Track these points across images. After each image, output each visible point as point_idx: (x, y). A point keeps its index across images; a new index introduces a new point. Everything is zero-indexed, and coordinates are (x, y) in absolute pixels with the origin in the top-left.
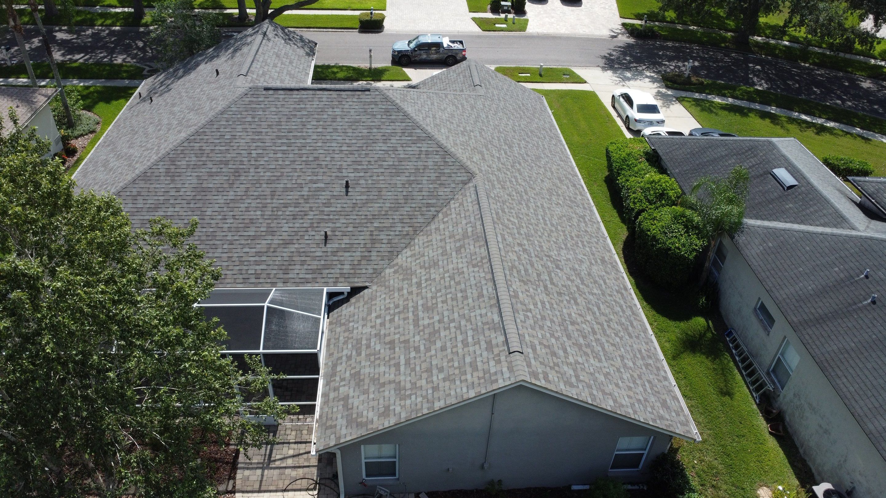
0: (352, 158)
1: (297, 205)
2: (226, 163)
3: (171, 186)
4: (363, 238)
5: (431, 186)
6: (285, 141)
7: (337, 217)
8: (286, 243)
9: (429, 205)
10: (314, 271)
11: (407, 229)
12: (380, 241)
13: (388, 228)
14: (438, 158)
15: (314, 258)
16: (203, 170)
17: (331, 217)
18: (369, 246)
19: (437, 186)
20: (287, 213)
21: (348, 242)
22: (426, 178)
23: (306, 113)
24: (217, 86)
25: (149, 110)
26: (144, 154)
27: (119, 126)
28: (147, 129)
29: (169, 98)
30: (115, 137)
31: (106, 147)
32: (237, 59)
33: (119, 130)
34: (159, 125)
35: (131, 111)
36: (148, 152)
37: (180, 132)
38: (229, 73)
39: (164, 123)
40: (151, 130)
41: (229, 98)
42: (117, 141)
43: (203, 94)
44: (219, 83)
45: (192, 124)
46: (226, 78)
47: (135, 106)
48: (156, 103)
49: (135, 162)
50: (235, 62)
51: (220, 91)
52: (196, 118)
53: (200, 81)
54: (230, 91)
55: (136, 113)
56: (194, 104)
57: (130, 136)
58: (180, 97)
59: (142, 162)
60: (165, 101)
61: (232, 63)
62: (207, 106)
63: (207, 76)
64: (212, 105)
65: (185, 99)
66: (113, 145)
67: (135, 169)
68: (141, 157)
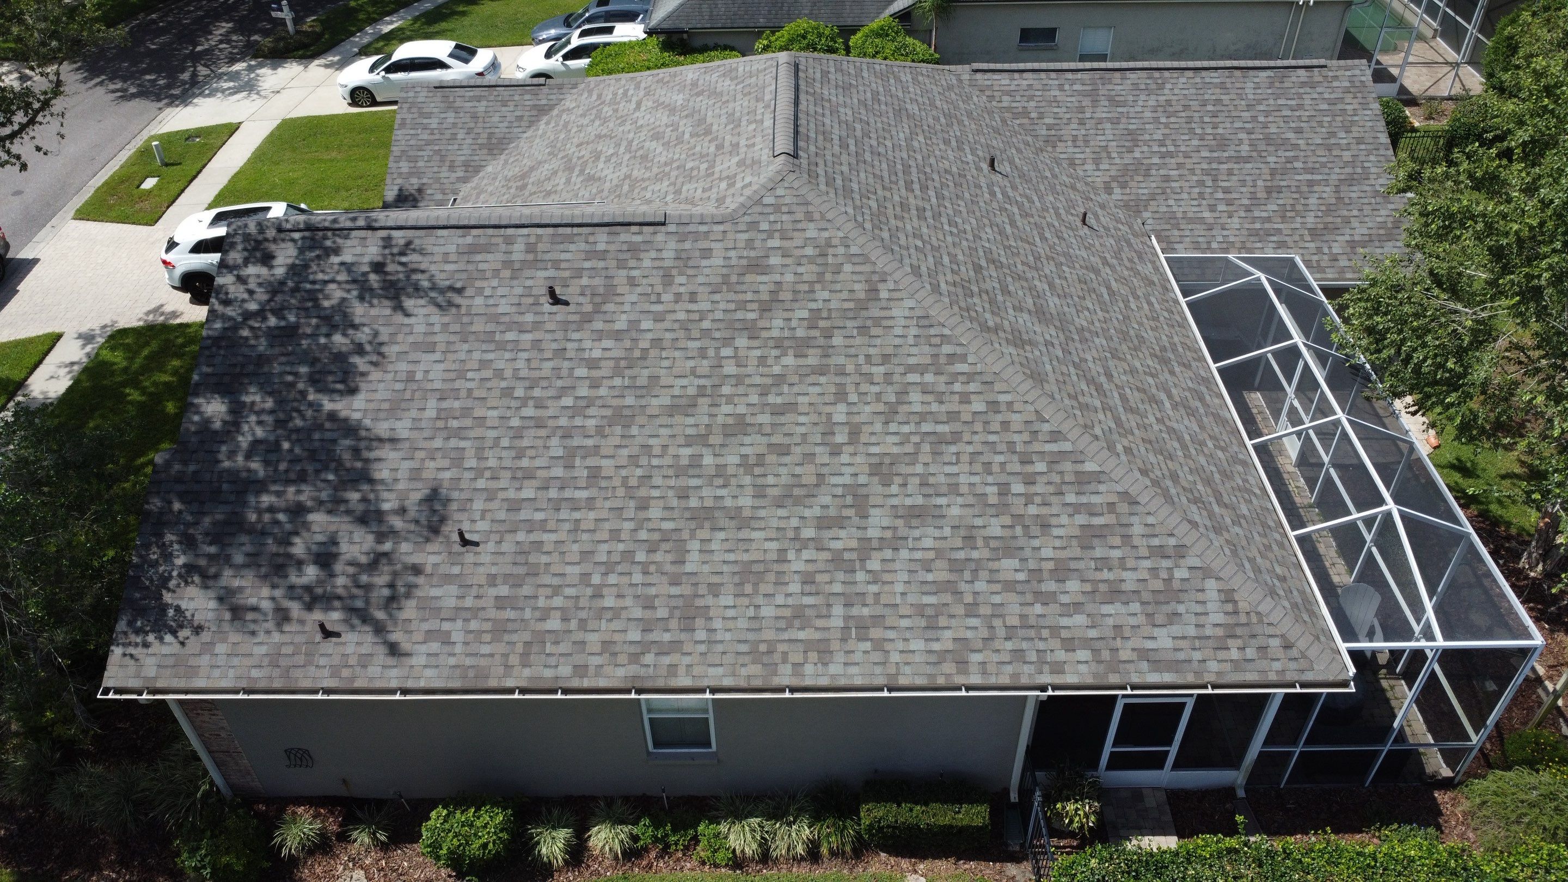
4: (1074, 195)
13: (1051, 169)
24: (656, 280)
25: (542, 526)
26: (917, 408)
27: (540, 638)
28: (720, 470)
29: (525, 463)
30: (638, 613)
31: (699, 622)
32: (490, 261)
33: (583, 624)
34: (740, 426)
35: (430, 635)
36: (915, 396)
37: (877, 321)
38: (587, 265)
39: (741, 409)
40: (753, 445)
41: (799, 216)
42: (686, 590)
43: (659, 318)
44: (632, 282)
45: (862, 295)
46: (622, 264)
47: (396, 636)
48: (502, 515)
49: (941, 428)
50: (508, 264)
51: (705, 263)
52: (826, 295)
53: (521, 364)
54: (753, 225)
55: (493, 592)
56: (706, 333)
57: (704, 534)
58: (575, 411)
59: (965, 399)
60: (529, 475)
61: (506, 273)
62: (777, 278)
63: (501, 346)
64: (788, 261)
65: (617, 382)
66: (715, 589)
67: (993, 406)
68: (923, 417)
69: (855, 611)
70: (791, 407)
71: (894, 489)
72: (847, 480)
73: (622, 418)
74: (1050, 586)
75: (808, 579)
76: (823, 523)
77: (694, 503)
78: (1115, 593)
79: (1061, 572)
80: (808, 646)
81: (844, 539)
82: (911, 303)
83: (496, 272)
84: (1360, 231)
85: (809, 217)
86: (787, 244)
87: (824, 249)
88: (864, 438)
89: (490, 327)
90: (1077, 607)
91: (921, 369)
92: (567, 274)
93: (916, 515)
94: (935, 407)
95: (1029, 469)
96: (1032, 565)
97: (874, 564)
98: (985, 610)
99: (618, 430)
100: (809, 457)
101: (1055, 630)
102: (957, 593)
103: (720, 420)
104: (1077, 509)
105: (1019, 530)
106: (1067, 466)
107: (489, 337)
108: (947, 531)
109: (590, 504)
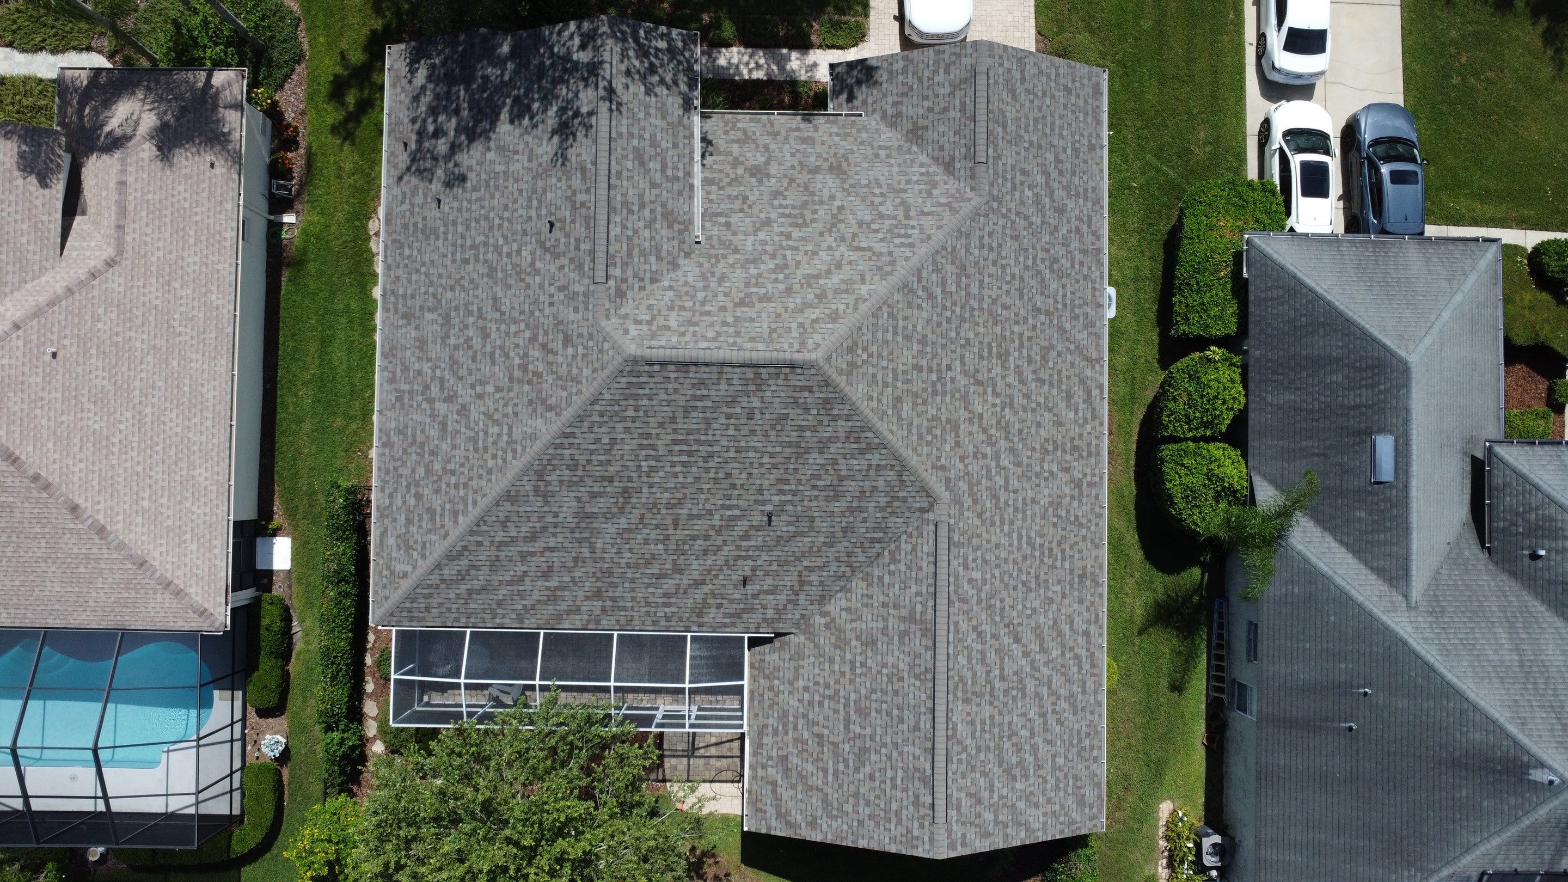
0: (776, 474)
1: (707, 537)
2: (610, 480)
3: (546, 509)
4: (790, 579)
5: (879, 515)
6: (685, 448)
7: (757, 553)
8: (698, 584)
9: (873, 541)
10: (732, 616)
11: (843, 569)
12: (810, 583)
13: (820, 568)
14: (891, 475)
15: (732, 601)
16: (582, 489)
17: (750, 553)
18: (796, 588)
19: (886, 515)
20: (696, 547)
21: (771, 582)
22: (874, 504)
23: (710, 404)
24: (562, 282)
25: (446, 239)
26: (490, 431)
27: (402, 247)
28: (466, 327)
29: (473, 224)
30: (409, 292)
31: (405, 321)
32: (576, 182)
33: (406, 266)
34: (486, 335)
35: (404, 194)
36: (496, 430)
37: (535, 410)
38: (572, 240)
39: (493, 336)
40: (477, 342)
41: (596, 365)
42: (417, 314)
43: (541, 286)
44: (561, 268)
45: (549, 402)
46: (572, 260)
47: (406, 178)
48: (451, 218)
49: (481, 442)
50: (574, 193)
51: (571, 309)
52: (550, 381)
53: (520, 212)
54: (591, 336)
55: (420, 220)
56: (532, 313)
57: (440, 321)
58: (496, 247)
59: (494, 457)
60: (468, 227)
61: (569, 193)
62: (560, 353)
63: (530, 200)
64: (570, 359)
65: (509, 267)
66: (417, 328)
67: (490, 472)
68: (486, 433)
69: (406, 395)
70: (493, 363)
71: (455, 417)
72: (460, 392)
73: (492, 270)
74: (413, 491)
75: (419, 373)
76: (442, 380)
77: (453, 314)
78: (409, 521)
79: (418, 497)
80: (394, 373)
81: (435, 390)
82: (544, 430)
83: (569, 187)
84: (786, 794)
85: (595, 371)
86: (579, 358)
87: (576, 380)
88: (478, 401)
89: (540, 191)
90: (404, 502)
91: (510, 434)
92: (567, 229)
93: (444, 426)
94: (490, 440)
95: (461, 487)
96: (421, 483)
97: (425, 405)
98: (405, 458)
99: (486, 271)
100: (470, 374)
101: (396, 490)
102: (411, 445)
103: (489, 325)
104: (443, 509)
105: (435, 478)
106: (461, 507)
107: (534, 191)
108: (436, 442)
109: (454, 261)
